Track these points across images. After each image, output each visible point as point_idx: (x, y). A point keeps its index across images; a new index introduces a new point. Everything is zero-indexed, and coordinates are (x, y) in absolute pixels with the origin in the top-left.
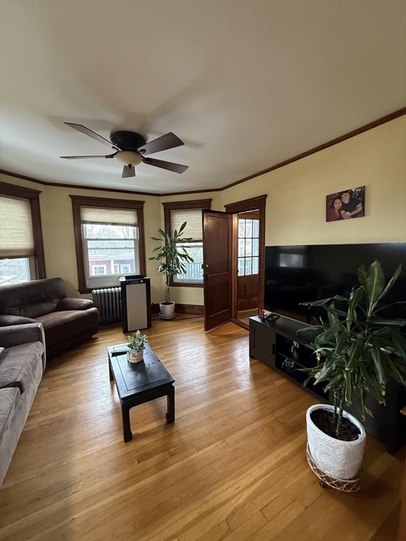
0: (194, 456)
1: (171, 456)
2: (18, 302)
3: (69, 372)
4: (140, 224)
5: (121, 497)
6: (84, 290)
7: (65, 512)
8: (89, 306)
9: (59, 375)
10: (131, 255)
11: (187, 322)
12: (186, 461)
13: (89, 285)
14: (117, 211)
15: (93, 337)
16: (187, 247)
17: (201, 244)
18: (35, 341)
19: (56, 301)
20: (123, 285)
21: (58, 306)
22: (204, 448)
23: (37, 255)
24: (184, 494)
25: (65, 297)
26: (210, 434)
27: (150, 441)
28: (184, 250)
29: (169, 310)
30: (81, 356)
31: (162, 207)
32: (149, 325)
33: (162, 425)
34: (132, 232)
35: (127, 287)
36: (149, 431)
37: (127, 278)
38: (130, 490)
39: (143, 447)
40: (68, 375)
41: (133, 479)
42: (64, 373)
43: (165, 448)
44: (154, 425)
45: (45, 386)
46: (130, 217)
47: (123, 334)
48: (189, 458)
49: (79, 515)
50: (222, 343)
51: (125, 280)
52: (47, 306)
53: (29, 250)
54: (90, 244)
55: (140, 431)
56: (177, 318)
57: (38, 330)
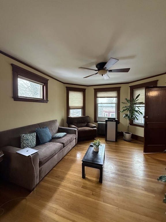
0: (101, 202)
1: (93, 194)
2: (76, 122)
3: (82, 147)
4: (118, 97)
5: (71, 193)
6: (96, 121)
7: (59, 185)
8: (95, 127)
9: (79, 147)
10: (114, 110)
11: (136, 144)
12: (97, 201)
13: (97, 119)
14: (109, 92)
15: (95, 138)
16: (139, 107)
17: (144, 105)
18: (74, 134)
19: (86, 123)
20: (106, 121)
21: (86, 125)
22: (107, 203)
23: (84, 108)
24: (88, 212)
25: (89, 123)
26: (113, 200)
27: (89, 184)
28: (138, 108)
29: (128, 136)
30: (88, 144)
31: (129, 88)
32: (116, 141)
33: (97, 181)
34: (115, 100)
35: (108, 122)
36: (91, 180)
37: (108, 118)
38: (75, 194)
39: (86, 184)
40: (81, 148)
41: (77, 191)
42: (81, 147)
43: (92, 190)
44: (94, 179)
45: (75, 148)
46: (114, 94)
47: (105, 141)
48: (99, 202)
49: (61, 189)
50: (151, 162)
51: (107, 119)
52: (83, 125)
53: (82, 107)
54: (99, 105)
55: (89, 178)
56: (133, 142)
57: (75, 131)
